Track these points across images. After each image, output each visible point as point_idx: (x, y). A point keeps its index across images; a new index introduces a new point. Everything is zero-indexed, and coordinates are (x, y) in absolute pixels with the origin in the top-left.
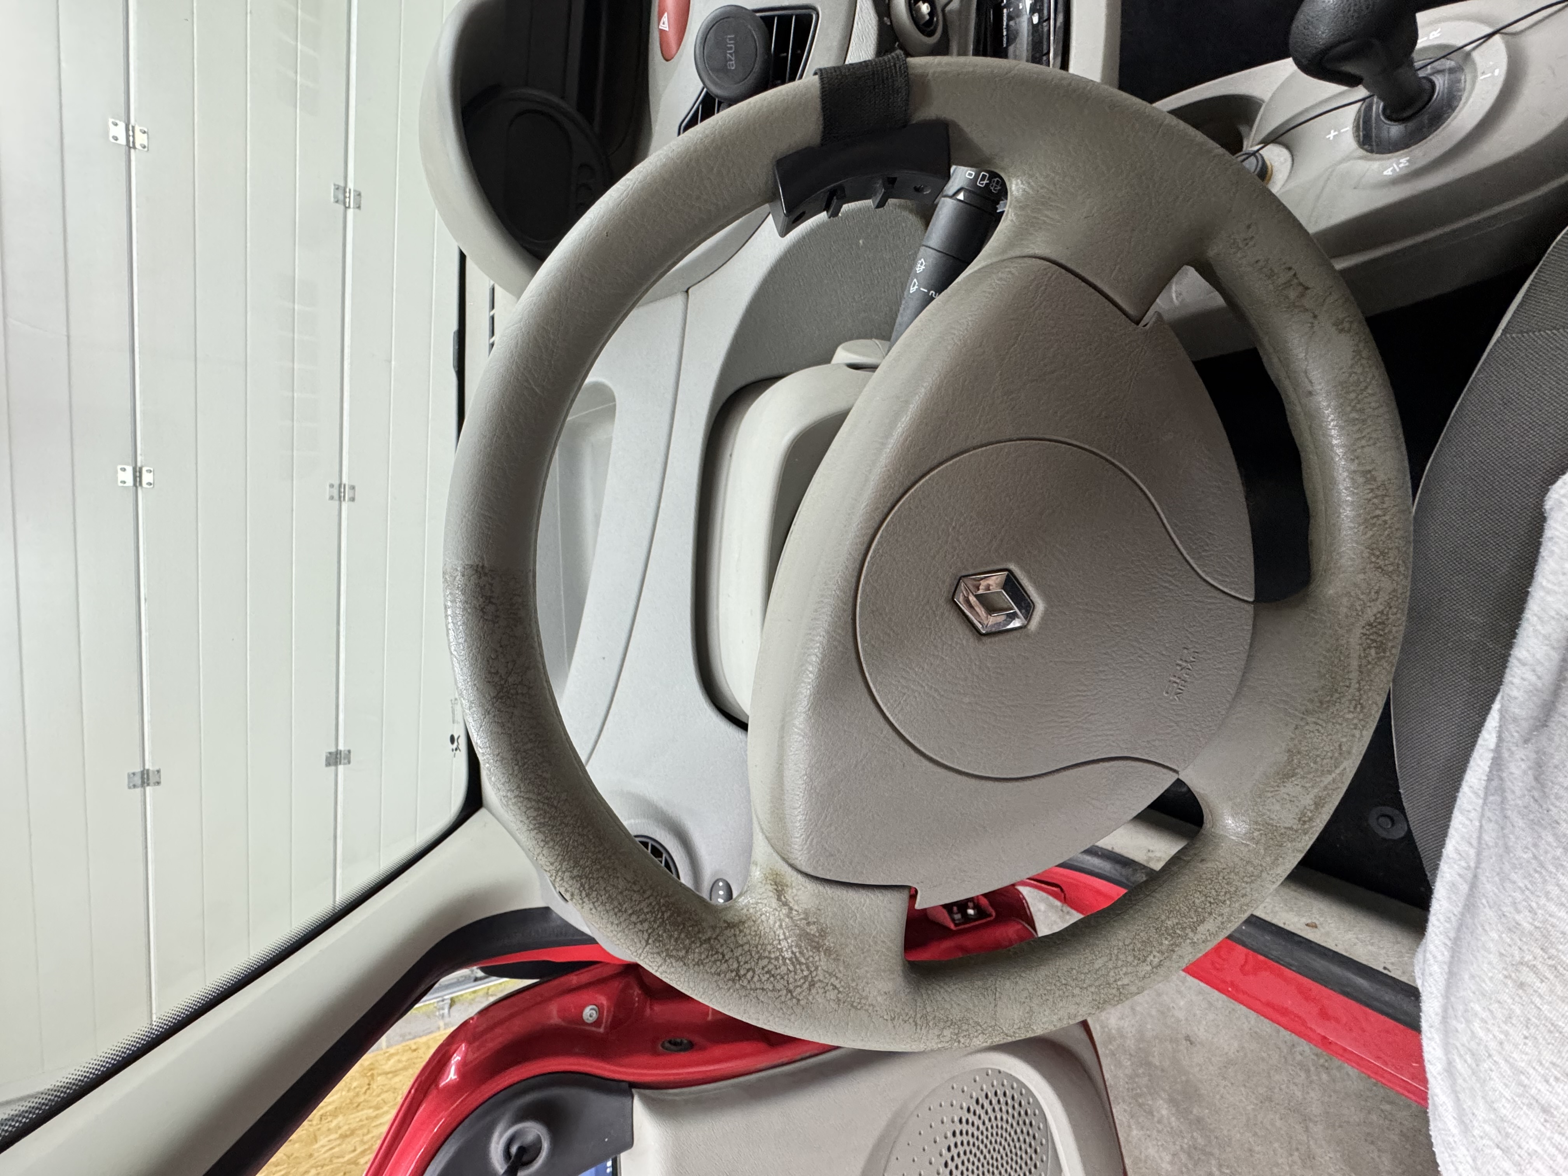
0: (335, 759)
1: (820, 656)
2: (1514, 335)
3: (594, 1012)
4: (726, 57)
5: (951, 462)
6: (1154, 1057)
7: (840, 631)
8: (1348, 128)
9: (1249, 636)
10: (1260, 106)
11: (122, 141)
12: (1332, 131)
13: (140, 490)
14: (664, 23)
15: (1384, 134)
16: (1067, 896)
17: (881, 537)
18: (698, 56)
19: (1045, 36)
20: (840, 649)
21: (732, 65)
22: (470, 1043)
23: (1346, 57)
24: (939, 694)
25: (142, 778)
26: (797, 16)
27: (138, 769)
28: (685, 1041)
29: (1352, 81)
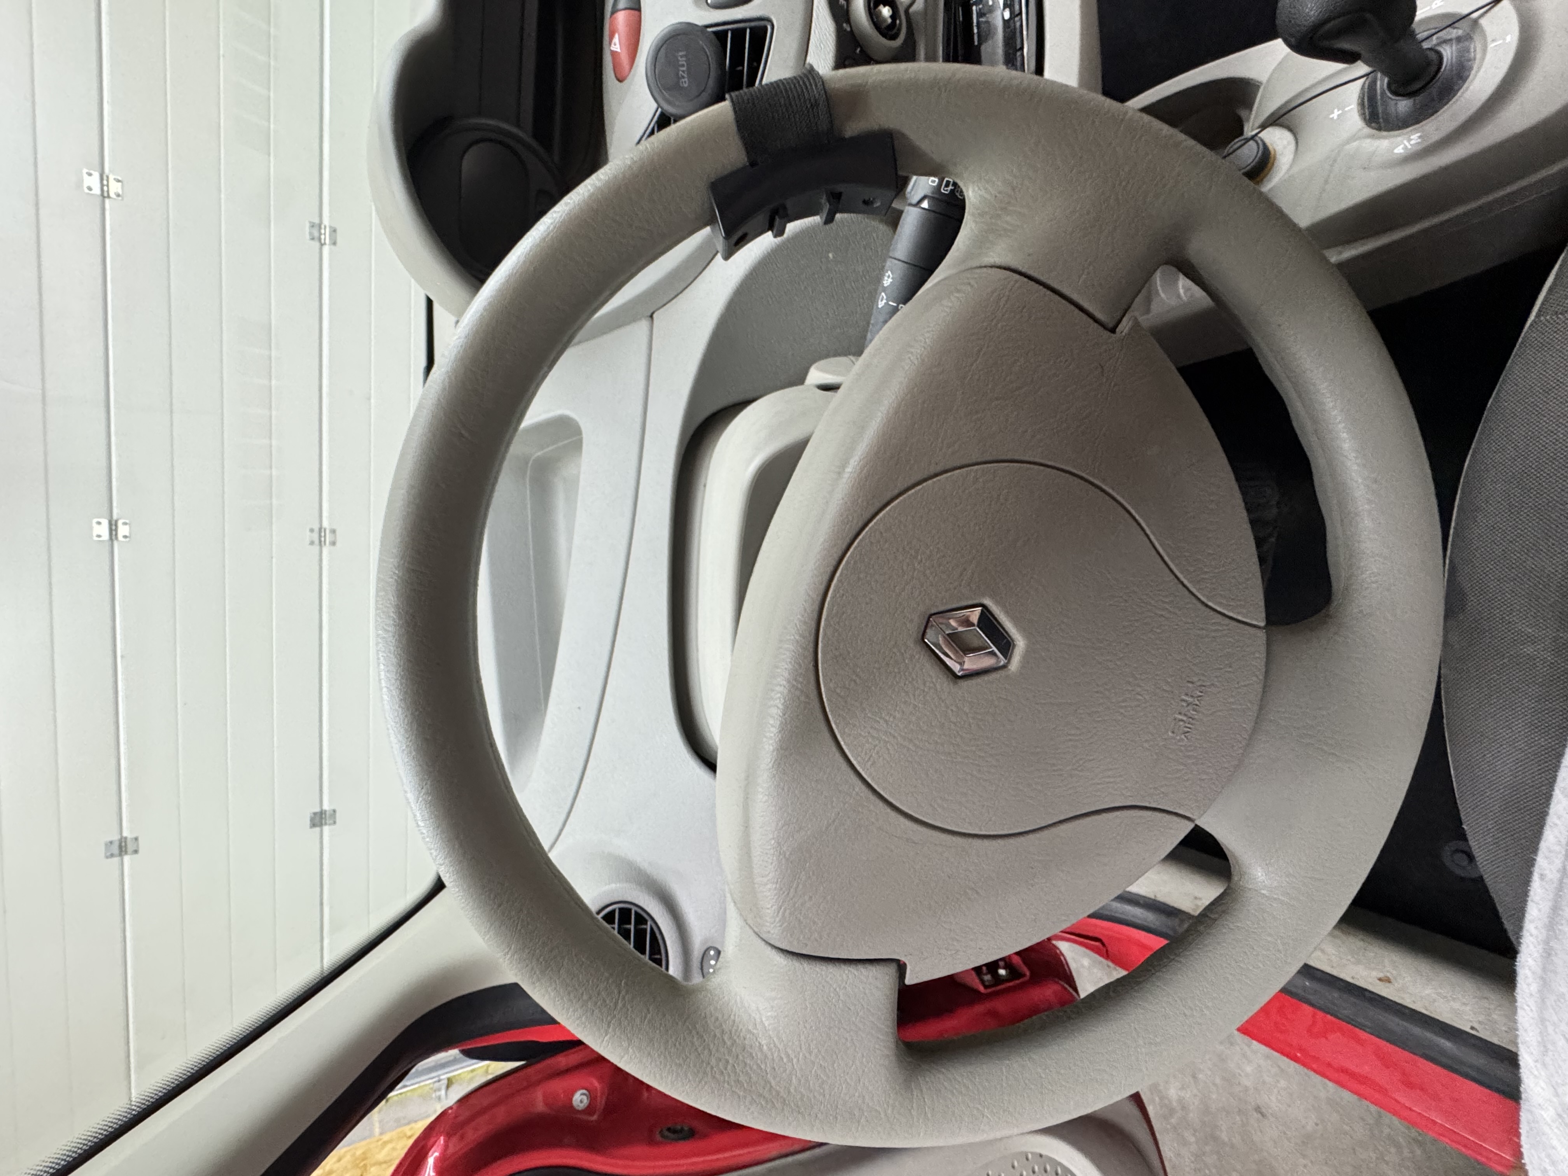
0: (319, 819)
1: (781, 706)
2: (1548, 317)
3: (585, 1098)
4: (678, 74)
5: (913, 491)
6: (1221, 1131)
7: (801, 680)
8: (1352, 106)
9: (1263, 663)
10: (1258, 87)
11: (97, 191)
12: (1336, 110)
13: (116, 543)
14: (616, 45)
15: (1392, 109)
16: (1109, 949)
17: (841, 575)
18: (649, 74)
19: (1018, 31)
20: (803, 698)
21: (685, 83)
22: (449, 1136)
23: (1339, 33)
24: (915, 745)
25: (120, 847)
26: (751, 29)
27: (116, 837)
28: (686, 1128)
29: (1350, 58)
